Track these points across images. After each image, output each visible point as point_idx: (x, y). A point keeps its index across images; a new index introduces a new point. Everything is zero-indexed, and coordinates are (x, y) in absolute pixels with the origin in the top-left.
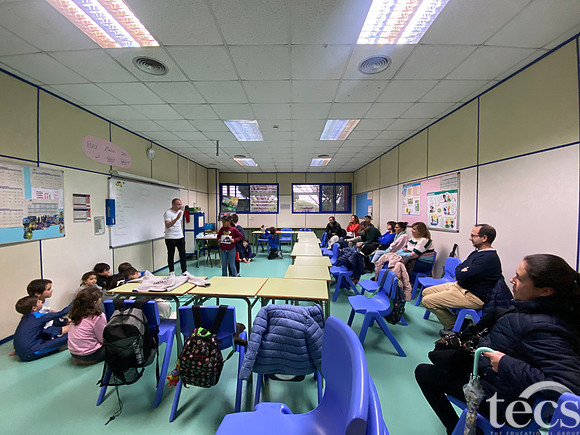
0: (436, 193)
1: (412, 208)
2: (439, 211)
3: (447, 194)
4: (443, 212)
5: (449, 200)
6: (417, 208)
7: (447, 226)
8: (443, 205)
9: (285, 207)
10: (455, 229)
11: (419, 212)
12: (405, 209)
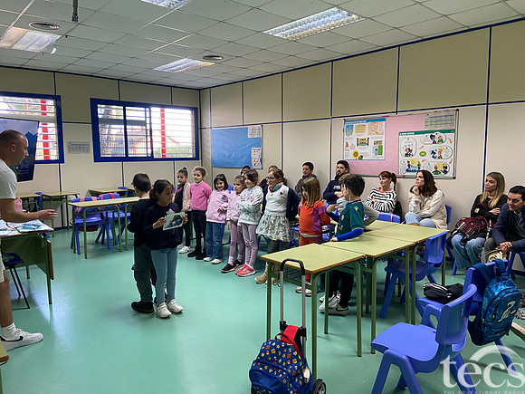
1: (368, 151)
2: (422, 154)
4: (429, 156)
6: (379, 151)
7: (436, 172)
8: (430, 147)
9: (78, 148)
11: (382, 157)
12: (352, 152)
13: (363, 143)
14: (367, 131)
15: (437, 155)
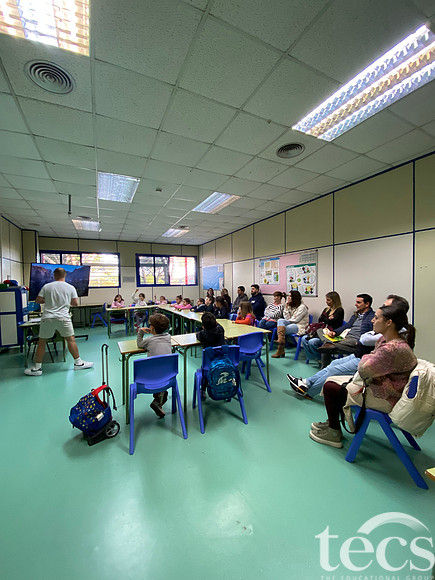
0: (295, 266)
1: (271, 278)
2: (299, 280)
4: (302, 281)
5: (308, 271)
6: (276, 279)
7: (307, 292)
9: (129, 279)
10: (314, 294)
11: (278, 282)
12: (263, 279)
14: (270, 266)
15: (306, 280)
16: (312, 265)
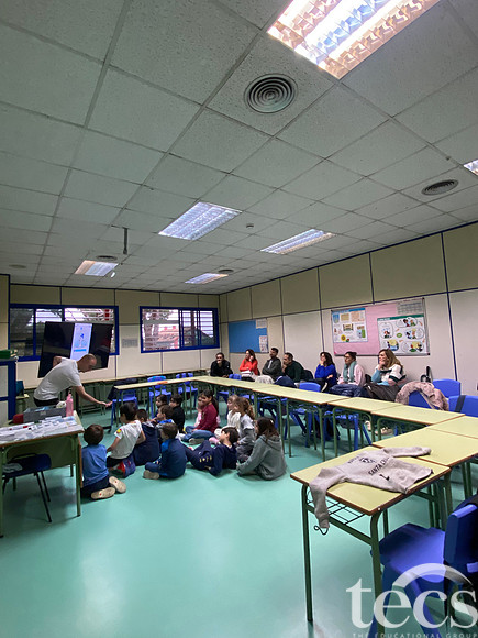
0: (391, 318)
1: (353, 335)
2: (399, 335)
3: (409, 319)
4: (405, 337)
5: (413, 324)
6: (362, 335)
7: (413, 350)
8: (404, 330)
9: (130, 343)
10: (424, 351)
11: (365, 339)
12: (340, 336)
13: (348, 328)
14: (350, 319)
15: (411, 335)
16: (419, 316)
